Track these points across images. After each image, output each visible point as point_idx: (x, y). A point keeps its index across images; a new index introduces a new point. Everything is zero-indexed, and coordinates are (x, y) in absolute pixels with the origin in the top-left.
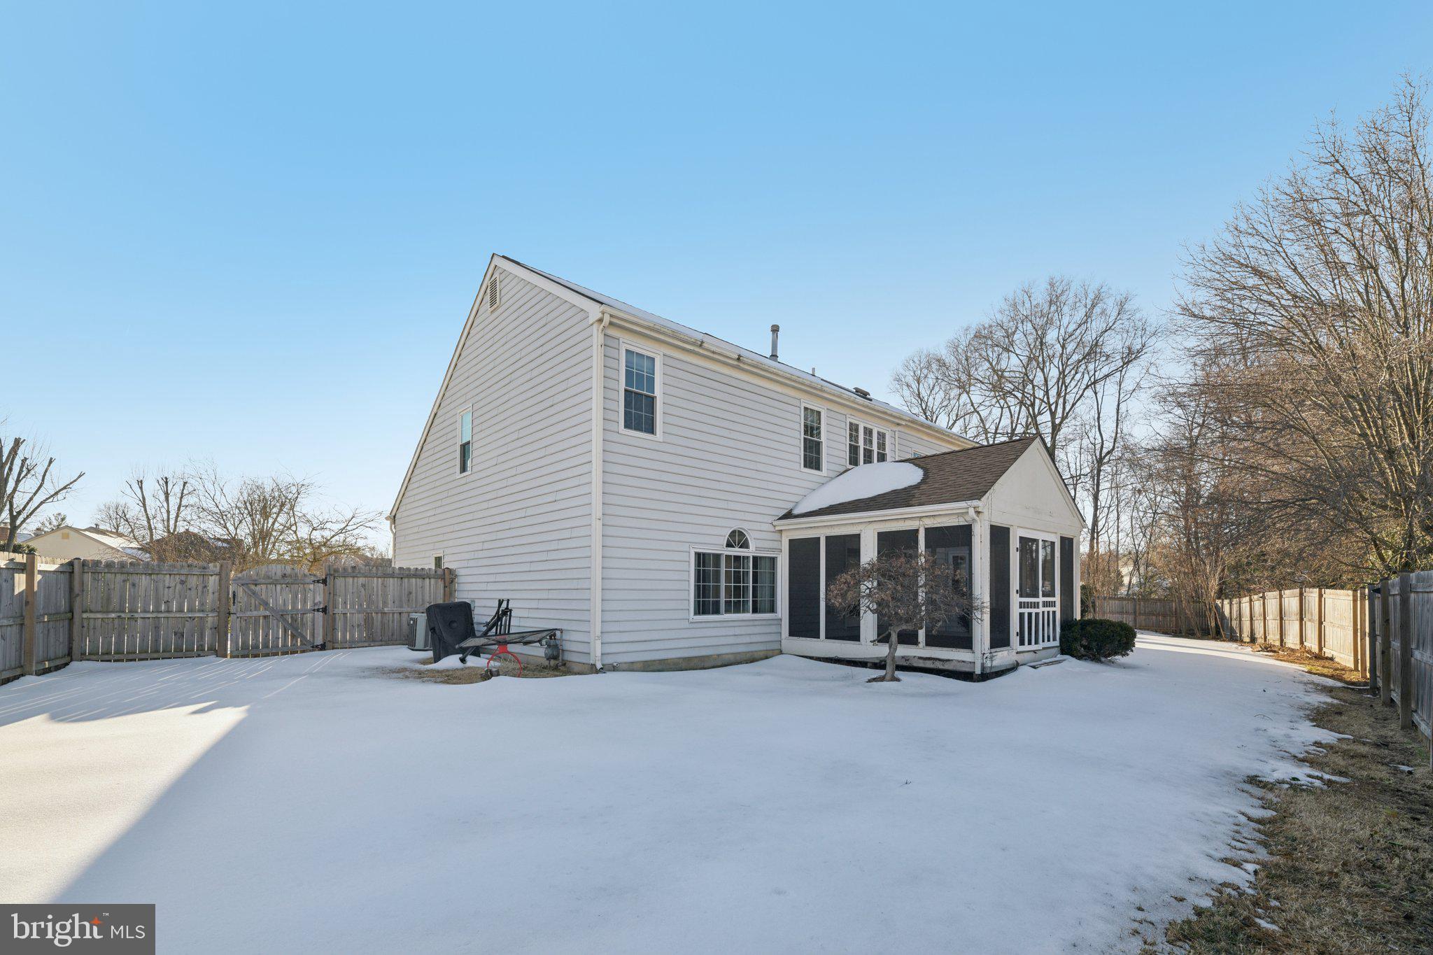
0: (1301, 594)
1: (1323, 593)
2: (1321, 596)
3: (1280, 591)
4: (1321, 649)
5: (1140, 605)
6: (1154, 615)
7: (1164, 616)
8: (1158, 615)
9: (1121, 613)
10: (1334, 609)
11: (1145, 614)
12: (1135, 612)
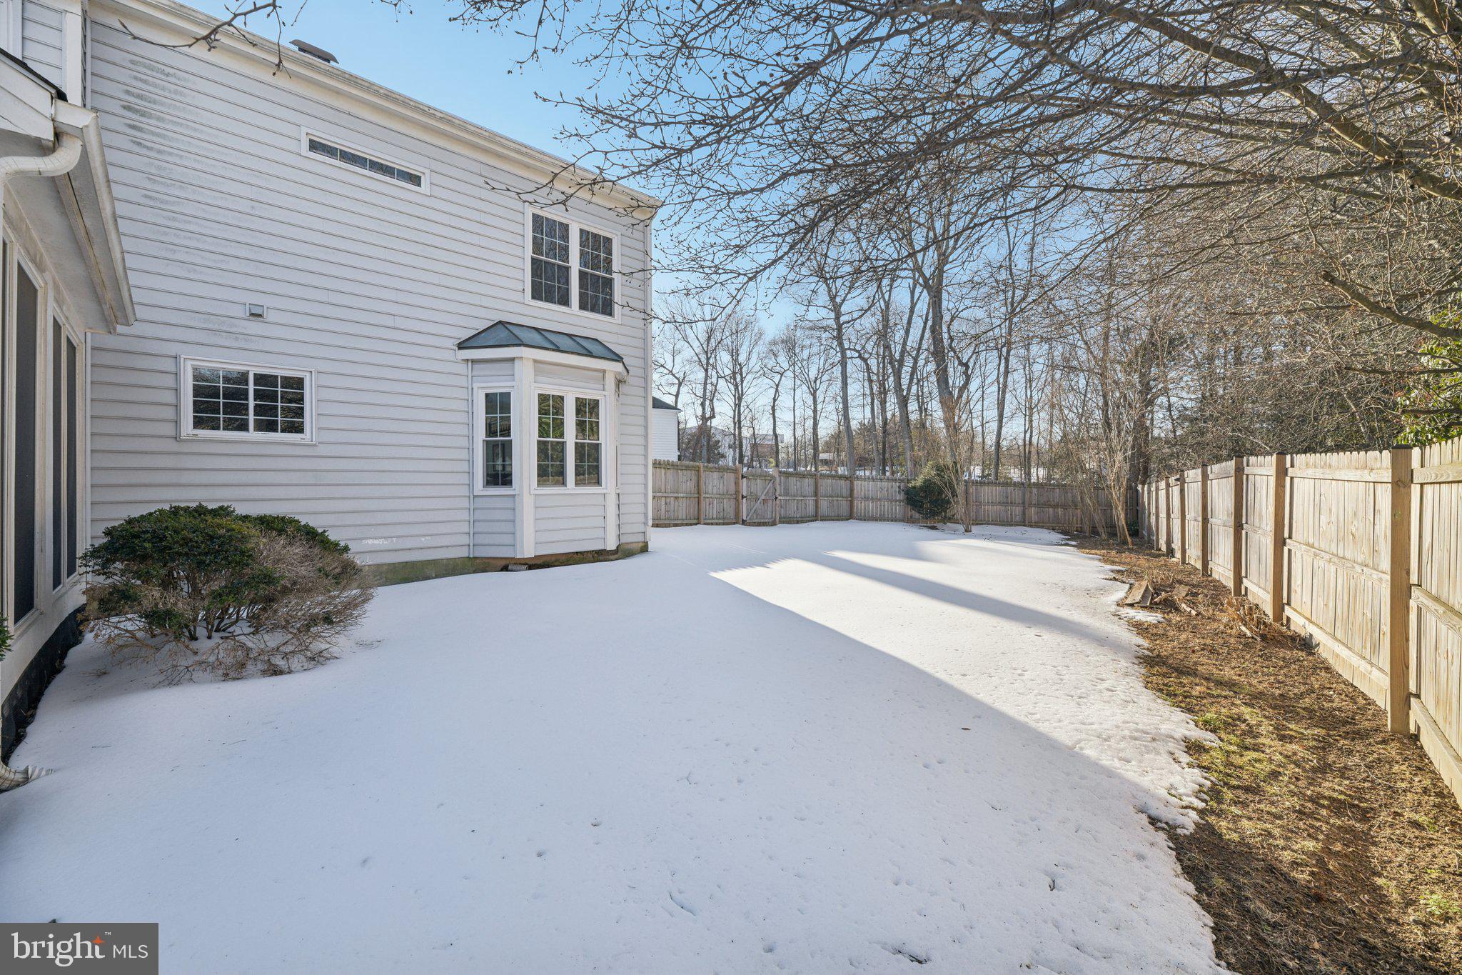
0: (1239, 471)
1: (1288, 464)
2: (1282, 472)
3: (1204, 466)
4: (1279, 607)
5: (1031, 493)
6: (1050, 506)
7: (1065, 507)
8: (1056, 506)
9: (1005, 504)
10: (1317, 507)
11: (1038, 505)
12: (1023, 503)
